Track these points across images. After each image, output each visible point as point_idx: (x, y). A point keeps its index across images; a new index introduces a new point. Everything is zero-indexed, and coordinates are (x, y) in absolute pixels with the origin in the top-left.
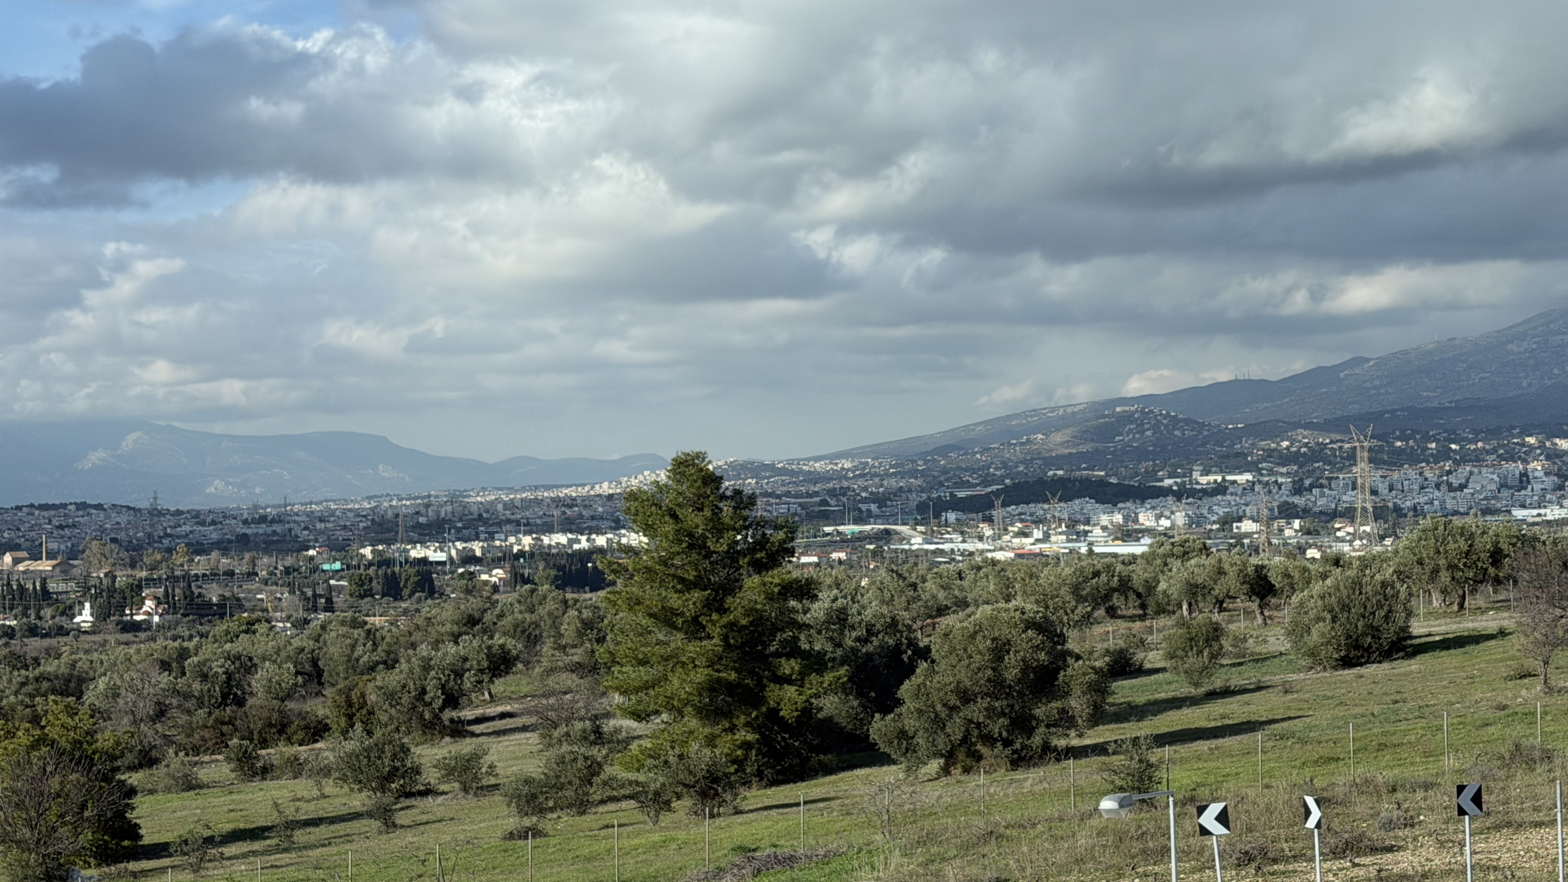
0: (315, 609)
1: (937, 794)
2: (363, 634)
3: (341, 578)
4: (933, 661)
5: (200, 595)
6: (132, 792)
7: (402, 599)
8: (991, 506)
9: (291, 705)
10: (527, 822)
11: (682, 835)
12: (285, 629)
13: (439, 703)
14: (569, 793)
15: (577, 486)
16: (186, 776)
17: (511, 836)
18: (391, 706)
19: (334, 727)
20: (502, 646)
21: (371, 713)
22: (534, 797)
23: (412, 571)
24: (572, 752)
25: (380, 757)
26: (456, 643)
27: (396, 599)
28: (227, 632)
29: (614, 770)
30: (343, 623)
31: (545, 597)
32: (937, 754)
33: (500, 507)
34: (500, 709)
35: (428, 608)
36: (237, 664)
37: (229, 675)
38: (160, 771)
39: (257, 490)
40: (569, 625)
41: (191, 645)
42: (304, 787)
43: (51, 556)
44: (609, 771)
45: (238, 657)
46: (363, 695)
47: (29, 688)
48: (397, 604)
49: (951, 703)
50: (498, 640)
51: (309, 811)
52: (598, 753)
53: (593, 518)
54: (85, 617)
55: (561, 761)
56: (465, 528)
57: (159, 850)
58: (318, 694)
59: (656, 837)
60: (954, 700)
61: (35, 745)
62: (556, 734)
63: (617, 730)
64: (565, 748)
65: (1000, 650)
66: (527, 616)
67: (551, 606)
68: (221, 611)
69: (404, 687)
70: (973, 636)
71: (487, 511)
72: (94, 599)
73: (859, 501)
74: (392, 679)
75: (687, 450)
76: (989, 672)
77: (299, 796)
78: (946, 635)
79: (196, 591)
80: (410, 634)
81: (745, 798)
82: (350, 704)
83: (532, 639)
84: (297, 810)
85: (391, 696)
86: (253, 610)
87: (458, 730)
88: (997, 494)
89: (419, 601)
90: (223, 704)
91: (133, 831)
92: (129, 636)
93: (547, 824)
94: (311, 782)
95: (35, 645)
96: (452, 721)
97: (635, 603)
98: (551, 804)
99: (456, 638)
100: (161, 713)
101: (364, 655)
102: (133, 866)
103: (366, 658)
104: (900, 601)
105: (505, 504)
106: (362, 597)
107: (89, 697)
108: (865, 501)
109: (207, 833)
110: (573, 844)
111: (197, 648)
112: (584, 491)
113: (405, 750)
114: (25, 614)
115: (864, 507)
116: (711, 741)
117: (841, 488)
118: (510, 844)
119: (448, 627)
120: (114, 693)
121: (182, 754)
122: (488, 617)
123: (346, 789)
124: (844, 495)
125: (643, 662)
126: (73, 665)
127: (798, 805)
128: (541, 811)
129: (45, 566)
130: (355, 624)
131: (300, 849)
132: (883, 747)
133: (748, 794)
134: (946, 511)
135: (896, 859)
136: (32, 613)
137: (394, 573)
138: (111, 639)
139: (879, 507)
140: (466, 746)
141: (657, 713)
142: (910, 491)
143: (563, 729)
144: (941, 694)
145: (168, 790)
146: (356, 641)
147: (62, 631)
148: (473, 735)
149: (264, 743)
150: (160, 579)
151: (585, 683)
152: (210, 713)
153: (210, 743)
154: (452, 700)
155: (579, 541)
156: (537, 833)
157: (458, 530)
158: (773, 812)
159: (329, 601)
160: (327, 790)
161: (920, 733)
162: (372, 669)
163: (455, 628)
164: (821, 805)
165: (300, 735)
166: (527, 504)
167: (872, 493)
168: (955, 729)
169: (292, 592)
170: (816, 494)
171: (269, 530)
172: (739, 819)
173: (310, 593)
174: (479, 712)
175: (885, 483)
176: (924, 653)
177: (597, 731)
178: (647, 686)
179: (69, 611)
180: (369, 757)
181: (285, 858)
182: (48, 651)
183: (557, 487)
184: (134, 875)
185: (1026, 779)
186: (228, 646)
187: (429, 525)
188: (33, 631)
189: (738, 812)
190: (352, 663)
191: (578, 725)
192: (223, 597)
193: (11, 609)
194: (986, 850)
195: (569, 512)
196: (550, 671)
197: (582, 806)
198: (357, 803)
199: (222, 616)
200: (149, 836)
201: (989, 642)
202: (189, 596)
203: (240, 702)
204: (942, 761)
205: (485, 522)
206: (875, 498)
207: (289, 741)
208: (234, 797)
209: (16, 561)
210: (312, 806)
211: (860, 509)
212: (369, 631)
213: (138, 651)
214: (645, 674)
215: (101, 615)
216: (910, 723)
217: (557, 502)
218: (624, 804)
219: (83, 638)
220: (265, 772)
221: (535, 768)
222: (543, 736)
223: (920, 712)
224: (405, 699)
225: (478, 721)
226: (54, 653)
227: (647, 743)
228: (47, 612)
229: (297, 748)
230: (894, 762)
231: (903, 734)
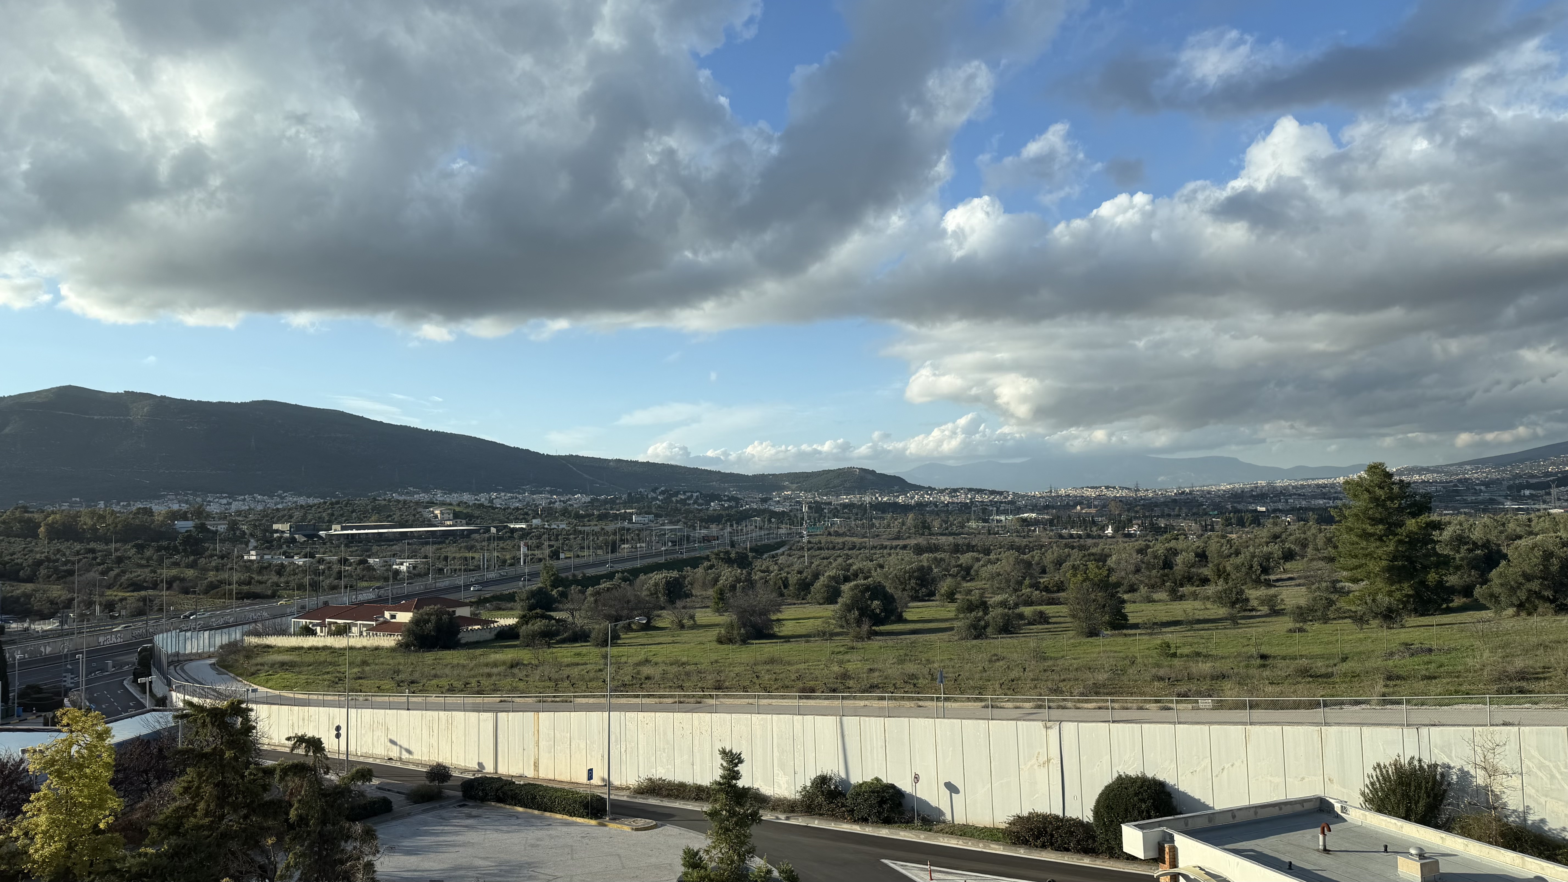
0: (1206, 530)
1: (1511, 624)
2: (1226, 542)
3: (1218, 518)
4: (1509, 561)
5: (1156, 524)
6: (1124, 601)
7: (1245, 527)
8: (1550, 487)
9: (1193, 570)
10: (1298, 625)
11: (1374, 635)
12: (1193, 538)
13: (1259, 572)
14: (1319, 614)
15: (1328, 478)
16: (1148, 597)
17: (1290, 631)
18: (1237, 572)
19: (1212, 580)
20: (1289, 548)
21: (1229, 574)
22: (1302, 614)
23: (1250, 515)
24: (1320, 596)
25: (1231, 594)
26: (1267, 546)
27: (1242, 527)
28: (1166, 539)
29: (1342, 604)
30: (1217, 536)
31: (1310, 527)
32: (1512, 605)
33: (1291, 488)
34: (1288, 576)
35: (1257, 531)
36: (1170, 552)
37: (1166, 557)
38: (1137, 594)
39: (1181, 480)
40: (1320, 541)
41: (1151, 544)
42: (1198, 604)
43: (1095, 507)
44: (1338, 605)
45: (1171, 549)
46: (1225, 567)
47: (1086, 559)
48: (1243, 529)
49: (1520, 581)
50: (1287, 545)
51: (1200, 615)
52: (1334, 597)
53: (1336, 493)
54: (1109, 531)
55: (1315, 599)
56: (1274, 497)
57: (1136, 626)
58: (1205, 566)
59: (1361, 636)
60: (1521, 580)
61: (1084, 581)
62: (1313, 587)
63: (1343, 588)
64: (1317, 593)
65: (1548, 555)
66: (1302, 536)
67: (1313, 531)
68: (1165, 530)
69: (1243, 564)
70: (1533, 548)
71: (1284, 490)
72: (1112, 524)
73: (1475, 485)
74: (1239, 560)
75: (1375, 462)
76: (1541, 567)
77: (1196, 607)
78: (1516, 548)
79: (1155, 522)
80: (1247, 542)
81: (1406, 621)
82: (1219, 570)
83: (1304, 545)
84: (1194, 614)
85: (1237, 568)
86: (1179, 530)
87: (1269, 584)
88: (1553, 481)
89: (1253, 528)
90: (1164, 568)
91: (1125, 617)
92: (1127, 539)
93: (1307, 627)
94: (1201, 603)
95: (1090, 541)
96: (1265, 580)
97: (1350, 530)
98: (1310, 618)
99: (1267, 543)
100: (1138, 571)
101: (1226, 550)
102: (1125, 631)
103: (1226, 552)
104: (1495, 533)
105: (1293, 486)
106: (1227, 526)
107: (1109, 562)
108: (1477, 485)
109: (1154, 620)
110: (1320, 636)
111: (1154, 544)
112: (1331, 481)
113: (1242, 592)
114: (1086, 529)
115: (1477, 488)
116: (1390, 594)
117: (1465, 479)
118: (1290, 634)
119: (1264, 540)
120: (1118, 562)
121: (1146, 588)
122: (1284, 536)
123: (1216, 606)
124: (1467, 482)
125: (1356, 557)
126: (1103, 549)
127: (1433, 625)
128: (1305, 621)
129: (1093, 511)
130: (1224, 537)
131: (1195, 630)
132: (1482, 601)
133: (1409, 619)
134: (1524, 490)
135: (1486, 654)
136: (1088, 528)
137: (1241, 516)
138: (1120, 540)
139: (1486, 488)
140: (1272, 591)
141: (1363, 580)
142: (1503, 480)
143: (1317, 585)
144: (1514, 576)
145: (1141, 602)
146: (1223, 544)
147: (1100, 537)
148: (1275, 586)
149: (1182, 586)
150: (1140, 516)
151: (1328, 566)
152: (1158, 572)
153: (1158, 584)
154: (1265, 570)
155: (1329, 503)
156: (1301, 630)
157: (1271, 498)
158: (1422, 628)
159: (1212, 526)
160: (1208, 606)
161: (1502, 595)
162: (1230, 556)
163: (1268, 540)
164: (1447, 626)
165: (1197, 583)
166: (1303, 486)
167: (1482, 481)
168: (1522, 595)
169: (1196, 523)
170: (1451, 482)
171: (1186, 497)
172: (1403, 630)
173: (1204, 524)
174: (1278, 576)
175: (1489, 476)
176: (1505, 557)
177: (1334, 587)
178: (1356, 568)
179: (1103, 528)
180: (1225, 593)
181: (1189, 634)
182: (1095, 544)
183: (1318, 479)
184: (1125, 635)
185: (1562, 620)
186: (1166, 545)
187: (1258, 496)
188: (1089, 536)
189: (1403, 626)
190: (1220, 554)
191: (1324, 584)
192: (1166, 525)
193: (1080, 527)
194: (1538, 653)
195: (1324, 490)
196: (1312, 560)
197: (1326, 620)
198: (1221, 612)
199: (1166, 532)
200: (1132, 620)
201: (1541, 553)
202: (1152, 524)
203: (1171, 568)
204: (1515, 609)
205: (1284, 495)
206: (1483, 483)
207: (1193, 585)
208: (1168, 606)
209: (1082, 509)
210: (1201, 613)
211: (1475, 489)
212: (1228, 540)
213: (1129, 545)
214: (1355, 562)
215: (1116, 530)
216: (1497, 590)
217: (1318, 486)
218: (1346, 621)
219: (1108, 540)
220: (1182, 598)
221: (1303, 602)
222: (1308, 588)
223: (1502, 585)
224: (1243, 569)
225: (1278, 580)
226: (1096, 545)
227: (1357, 594)
228: (1094, 529)
229: (1194, 588)
230: (1488, 609)
231: (1492, 595)
